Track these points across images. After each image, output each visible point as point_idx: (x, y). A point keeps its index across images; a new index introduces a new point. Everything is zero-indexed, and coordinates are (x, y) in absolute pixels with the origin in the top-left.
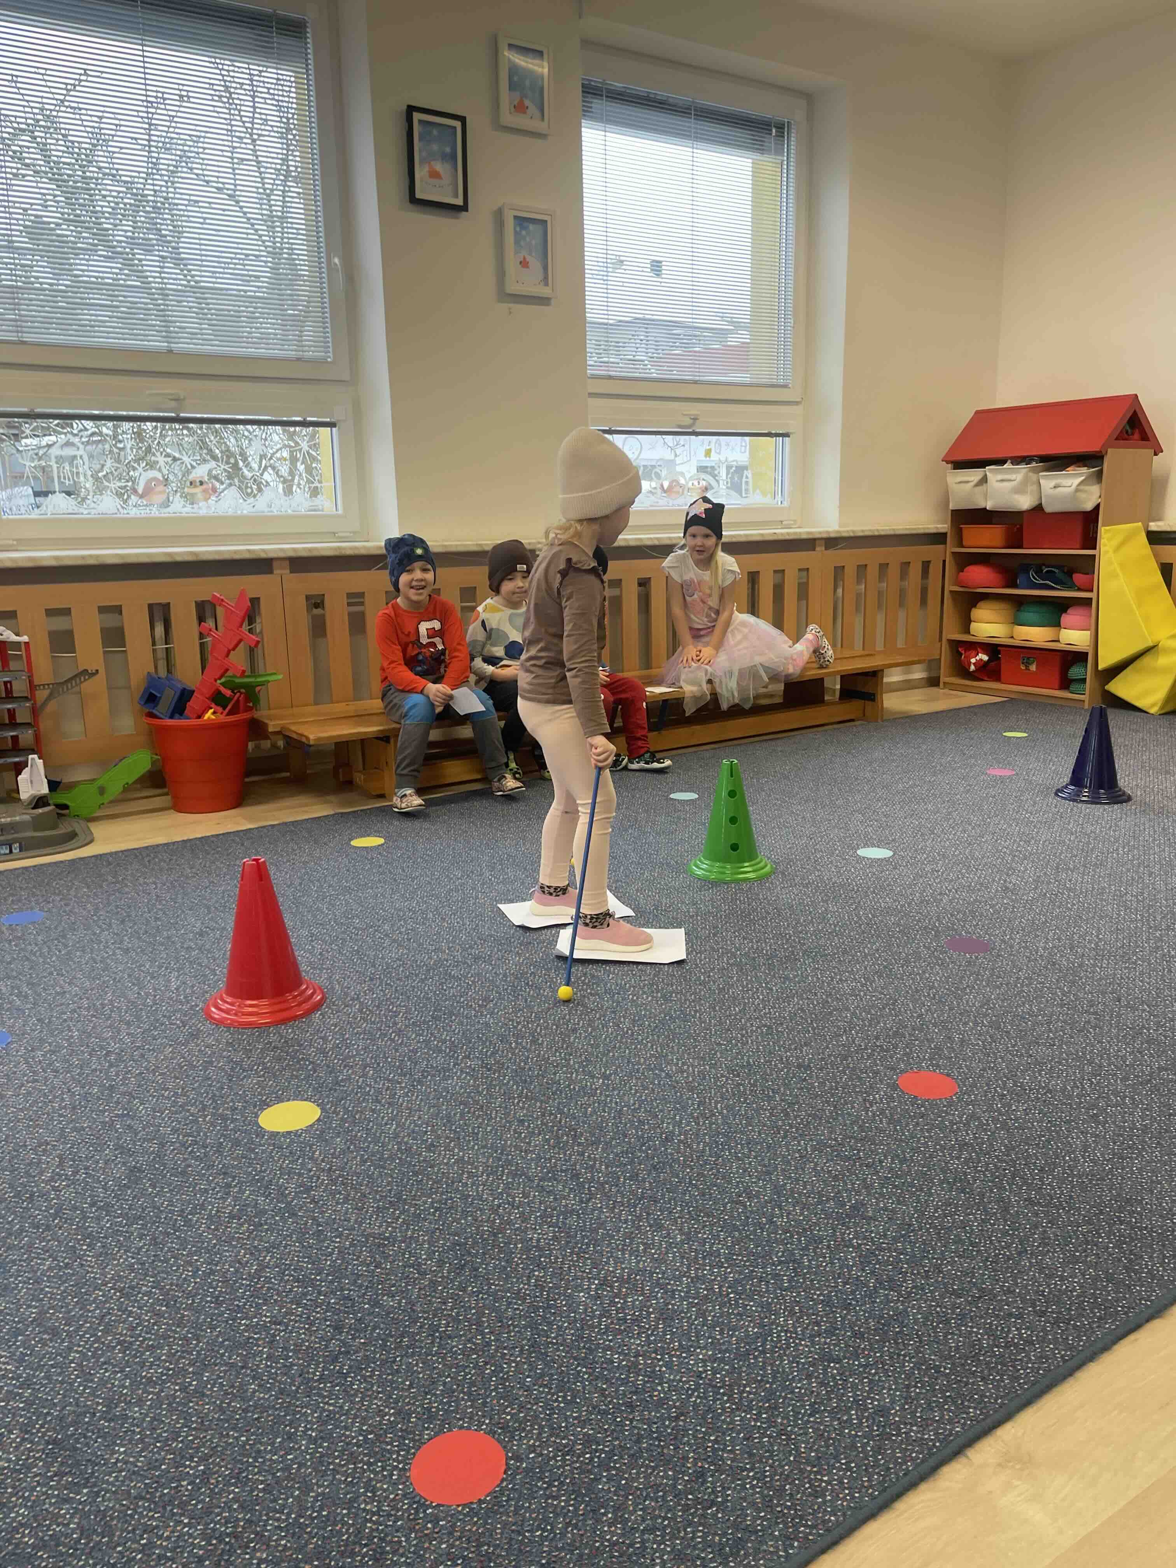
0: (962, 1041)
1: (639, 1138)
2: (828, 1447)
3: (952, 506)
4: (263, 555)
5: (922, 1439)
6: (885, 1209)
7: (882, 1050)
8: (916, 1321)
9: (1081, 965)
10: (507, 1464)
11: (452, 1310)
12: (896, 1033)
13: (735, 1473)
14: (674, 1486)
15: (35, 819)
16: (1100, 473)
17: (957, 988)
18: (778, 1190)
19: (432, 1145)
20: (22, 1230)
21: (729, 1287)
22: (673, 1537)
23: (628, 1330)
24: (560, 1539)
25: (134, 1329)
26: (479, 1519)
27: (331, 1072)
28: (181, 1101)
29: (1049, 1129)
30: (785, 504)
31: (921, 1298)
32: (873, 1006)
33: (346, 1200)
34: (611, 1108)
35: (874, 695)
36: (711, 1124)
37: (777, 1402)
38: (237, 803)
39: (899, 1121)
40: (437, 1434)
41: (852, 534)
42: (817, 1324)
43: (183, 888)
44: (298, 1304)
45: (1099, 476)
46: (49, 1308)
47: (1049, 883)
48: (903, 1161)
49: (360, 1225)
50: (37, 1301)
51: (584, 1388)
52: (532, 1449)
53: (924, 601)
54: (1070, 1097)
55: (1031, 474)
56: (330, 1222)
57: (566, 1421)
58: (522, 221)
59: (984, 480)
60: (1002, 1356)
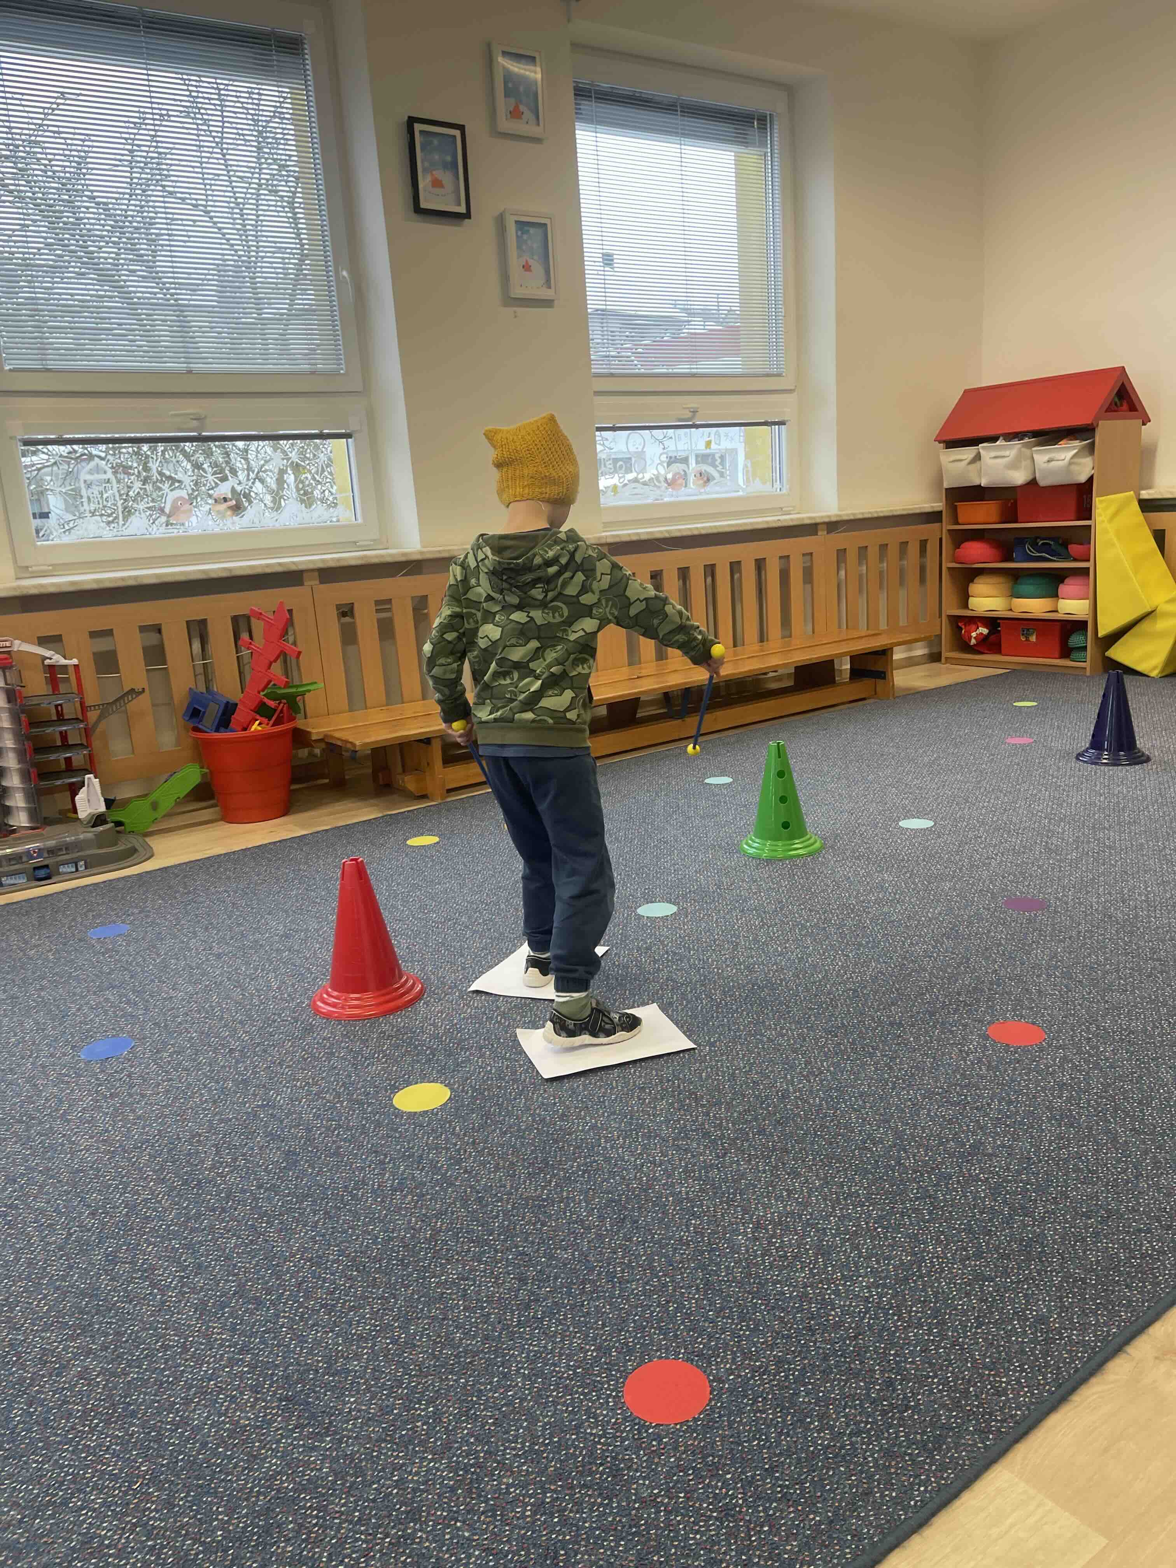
0: (1040, 992)
1: (757, 1097)
2: (1000, 1353)
3: (946, 485)
4: (294, 568)
5: (1084, 1340)
6: (1004, 1146)
7: (966, 1005)
8: (1055, 1242)
9: (1136, 916)
10: (711, 1386)
11: (623, 1258)
12: (975, 988)
13: (921, 1381)
14: (868, 1395)
15: (98, 836)
16: (1093, 444)
17: (1024, 944)
18: (898, 1135)
19: (563, 1115)
20: (199, 1215)
21: (875, 1223)
22: (878, 1438)
23: (791, 1266)
24: (776, 1447)
25: (332, 1293)
26: (698, 1435)
27: (449, 1055)
28: (315, 1089)
29: (1139, 1067)
30: (784, 491)
31: (1055, 1221)
32: (949, 965)
33: (497, 1168)
34: (723, 1072)
35: (884, 673)
36: (821, 1081)
37: (943, 1319)
38: (285, 811)
39: (997, 1067)
40: (639, 1365)
41: (852, 517)
42: (965, 1250)
43: (255, 894)
44: (480, 1262)
45: (1091, 449)
46: (247, 1281)
47: (1089, 842)
48: (1010, 1102)
49: (517, 1190)
50: (234, 1275)
51: (763, 1316)
52: (730, 1372)
53: (922, 580)
54: (1151, 1036)
55: (1023, 449)
56: (487, 1189)
57: (754, 1346)
58: (522, 226)
59: (978, 457)
60: (1140, 1265)
